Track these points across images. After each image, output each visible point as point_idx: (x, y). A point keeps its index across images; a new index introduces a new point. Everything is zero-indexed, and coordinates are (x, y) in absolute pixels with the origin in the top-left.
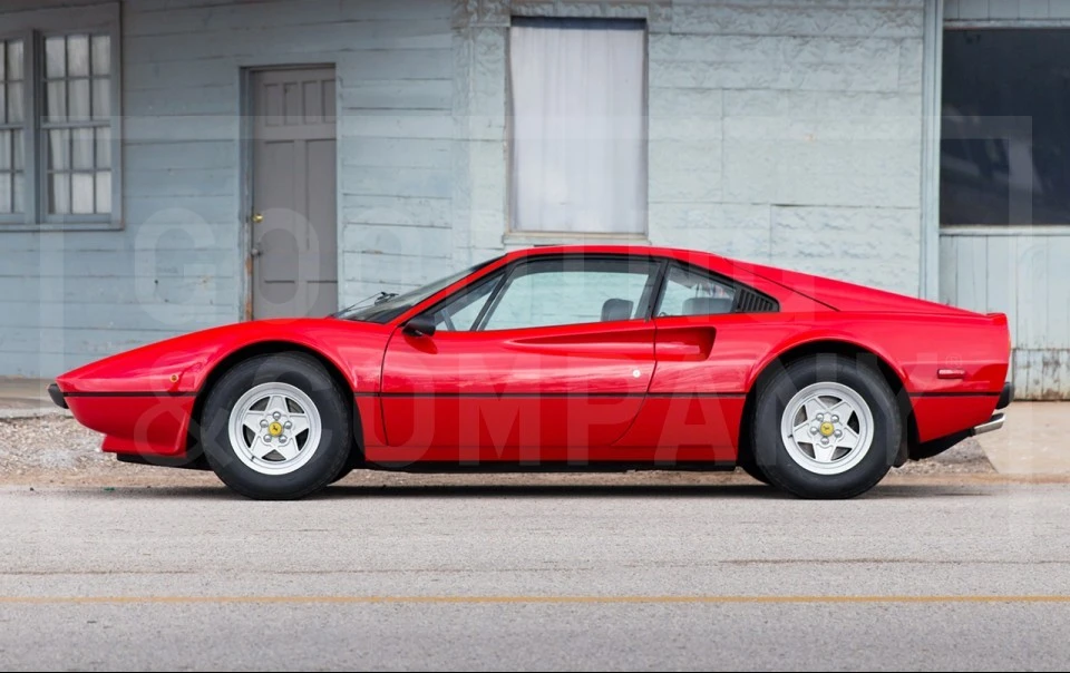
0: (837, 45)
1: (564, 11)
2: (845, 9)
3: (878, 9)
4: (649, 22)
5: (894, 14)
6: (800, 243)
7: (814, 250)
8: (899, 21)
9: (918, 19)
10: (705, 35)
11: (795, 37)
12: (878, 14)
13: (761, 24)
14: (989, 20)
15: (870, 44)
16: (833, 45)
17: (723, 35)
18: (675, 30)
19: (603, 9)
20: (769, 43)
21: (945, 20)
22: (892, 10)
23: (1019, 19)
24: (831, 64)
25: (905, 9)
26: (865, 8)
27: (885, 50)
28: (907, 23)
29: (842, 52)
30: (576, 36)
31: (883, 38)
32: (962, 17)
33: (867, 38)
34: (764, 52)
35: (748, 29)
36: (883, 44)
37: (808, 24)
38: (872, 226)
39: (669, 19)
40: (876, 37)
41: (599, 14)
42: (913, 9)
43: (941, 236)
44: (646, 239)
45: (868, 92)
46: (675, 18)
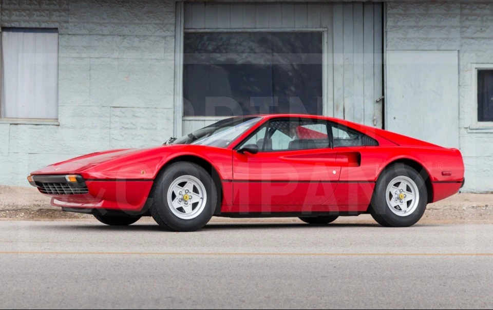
0: (138, 39)
1: (23, 25)
2: (142, 24)
3: (155, 24)
4: (59, 30)
5: (162, 26)
6: (122, 123)
7: (128, 126)
8: (164, 29)
9: (172, 28)
10: (83, 35)
11: (120, 36)
12: (154, 26)
13: (106, 30)
14: (205, 28)
15: (152, 38)
16: (136, 39)
17: (90, 35)
18: (70, 33)
19: (40, 24)
20: (110, 38)
21: (185, 29)
22: (162, 24)
23: (218, 28)
24: (135, 47)
25: (167, 24)
26: (149, 24)
27: (158, 41)
28: (168, 30)
29: (140, 42)
30: (30, 35)
31: (157, 36)
32: (193, 27)
33: (151, 36)
34: (107, 42)
35: (100, 32)
36: (158, 39)
37: (126, 31)
38: (153, 116)
39: (67, 28)
40: (154, 36)
41: (38, 26)
42: (171, 24)
43: (183, 120)
44: (57, 121)
45: (151, 59)
46: (70, 28)
